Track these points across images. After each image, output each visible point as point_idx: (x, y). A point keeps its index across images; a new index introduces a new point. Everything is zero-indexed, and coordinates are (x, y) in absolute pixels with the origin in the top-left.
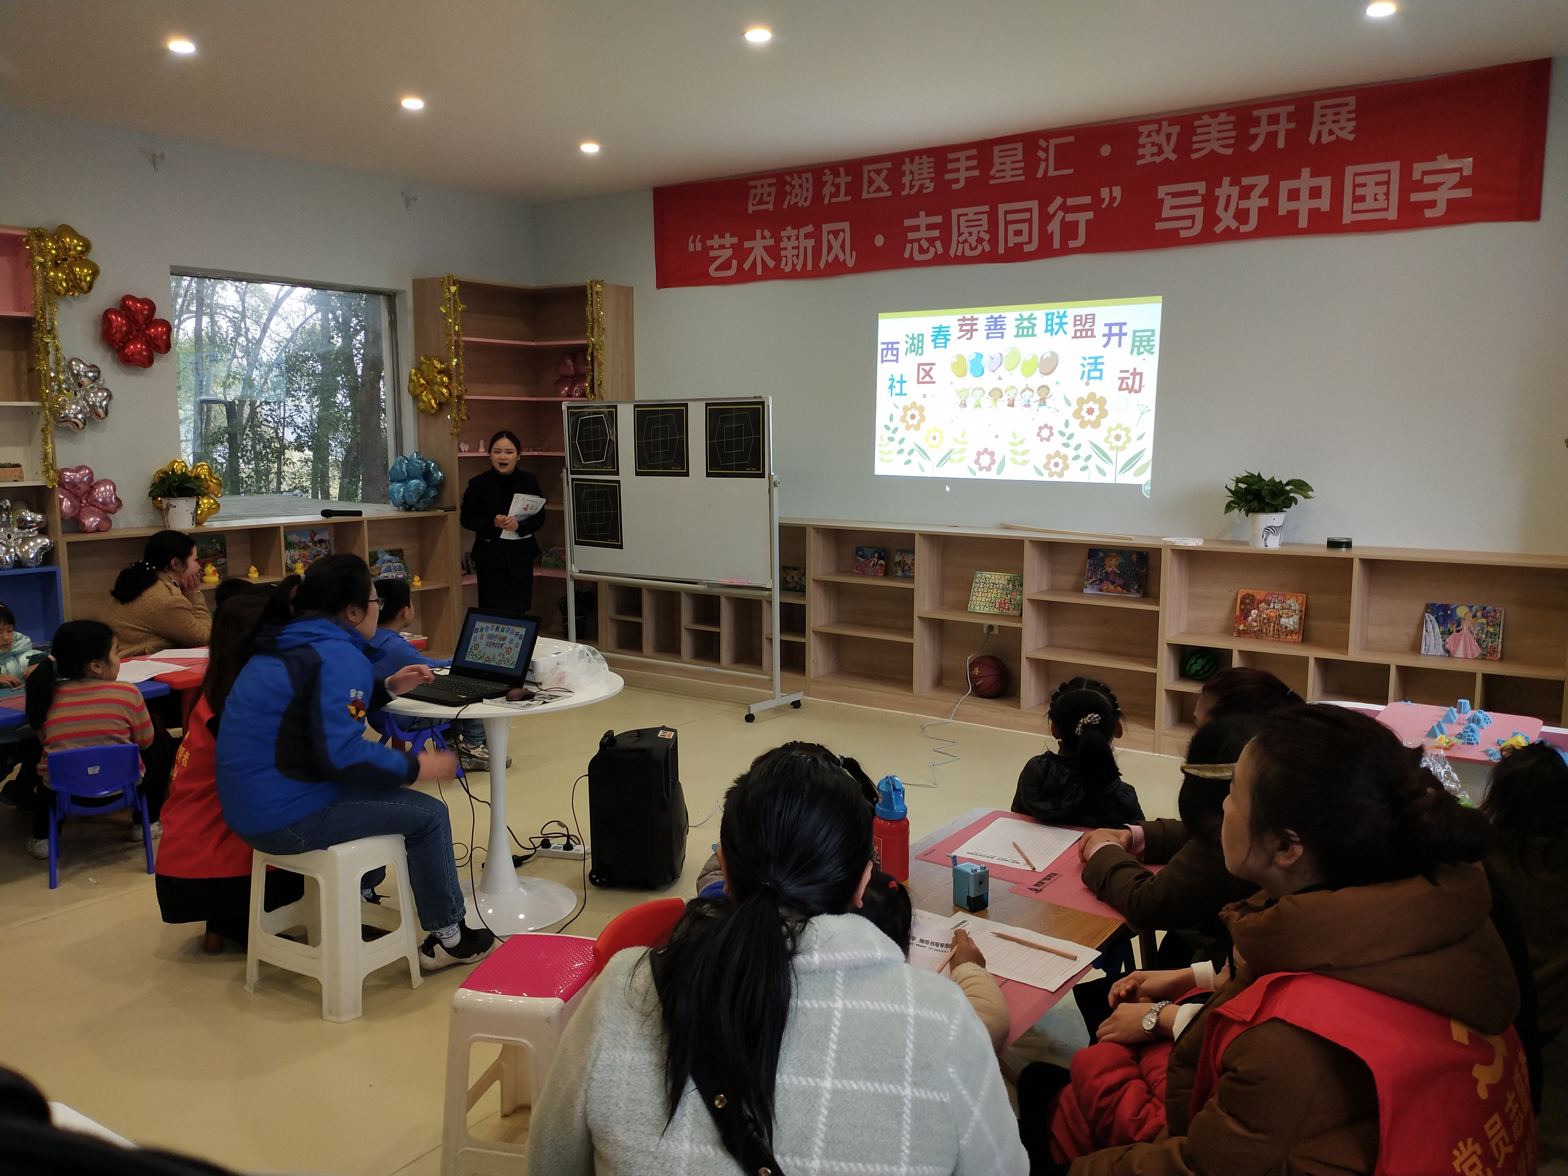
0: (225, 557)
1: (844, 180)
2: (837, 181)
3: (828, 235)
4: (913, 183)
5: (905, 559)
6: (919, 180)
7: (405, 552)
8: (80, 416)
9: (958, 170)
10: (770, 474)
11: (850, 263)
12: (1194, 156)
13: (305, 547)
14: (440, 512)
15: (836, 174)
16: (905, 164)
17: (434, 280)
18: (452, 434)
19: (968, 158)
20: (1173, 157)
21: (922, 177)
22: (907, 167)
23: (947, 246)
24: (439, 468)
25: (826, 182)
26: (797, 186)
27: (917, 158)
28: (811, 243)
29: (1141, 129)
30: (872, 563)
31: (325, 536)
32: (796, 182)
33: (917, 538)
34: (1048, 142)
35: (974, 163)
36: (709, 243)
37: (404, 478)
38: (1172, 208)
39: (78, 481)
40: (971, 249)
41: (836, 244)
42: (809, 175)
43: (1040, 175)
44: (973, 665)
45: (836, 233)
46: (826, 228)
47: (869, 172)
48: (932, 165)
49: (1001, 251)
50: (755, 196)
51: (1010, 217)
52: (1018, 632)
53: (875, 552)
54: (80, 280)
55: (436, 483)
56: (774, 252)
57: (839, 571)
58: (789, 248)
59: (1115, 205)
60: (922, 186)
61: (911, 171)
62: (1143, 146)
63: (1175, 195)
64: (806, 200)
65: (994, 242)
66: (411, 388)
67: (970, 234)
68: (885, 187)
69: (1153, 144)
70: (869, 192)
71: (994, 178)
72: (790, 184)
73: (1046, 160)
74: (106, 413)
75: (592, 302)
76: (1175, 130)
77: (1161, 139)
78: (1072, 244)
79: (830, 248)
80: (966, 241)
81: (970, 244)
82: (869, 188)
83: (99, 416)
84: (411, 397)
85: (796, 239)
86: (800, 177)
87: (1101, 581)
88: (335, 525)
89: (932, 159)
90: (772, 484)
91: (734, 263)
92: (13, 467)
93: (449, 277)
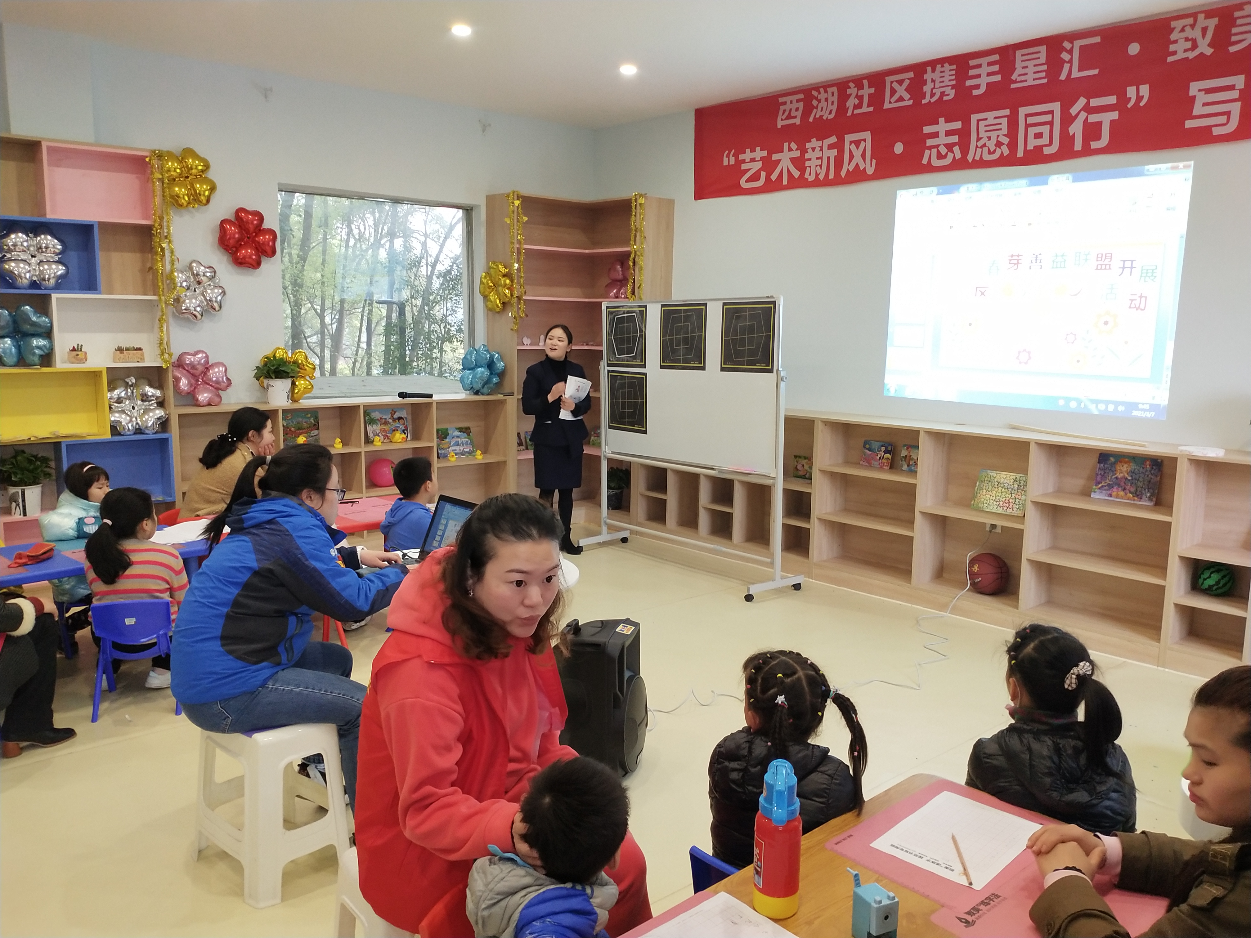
0: (318, 429)
1: (867, 91)
2: (861, 93)
3: (850, 145)
4: (934, 91)
5: (911, 454)
6: (940, 87)
7: (471, 429)
8: (198, 309)
9: (979, 76)
10: (778, 370)
11: (870, 171)
12: (1232, 49)
13: (386, 423)
14: (500, 397)
15: (860, 87)
16: (926, 73)
17: (503, 195)
18: (512, 330)
19: (990, 64)
20: (1209, 51)
21: (942, 84)
22: (928, 76)
23: (965, 150)
24: (502, 358)
25: (851, 95)
26: (823, 100)
27: (939, 66)
28: (834, 152)
29: (1173, 24)
30: (879, 456)
31: (403, 414)
32: (822, 96)
33: (922, 435)
34: (1072, 43)
35: (996, 68)
36: (741, 157)
37: (472, 366)
38: (1205, 104)
39: (197, 363)
40: (990, 152)
41: (857, 153)
42: (835, 89)
43: (1063, 77)
44: (973, 562)
45: (857, 143)
46: (848, 138)
47: (892, 82)
48: (954, 72)
49: (1020, 153)
50: (784, 111)
51: (1030, 120)
52: (1020, 534)
53: (882, 446)
54: (200, 195)
55: (498, 371)
56: (799, 163)
57: (848, 462)
58: (814, 159)
59: (1142, 104)
60: (943, 94)
61: (932, 79)
62: (1176, 42)
63: (1208, 91)
64: (830, 113)
65: (1013, 145)
66: (482, 289)
67: (989, 138)
68: (907, 96)
69: (1187, 39)
70: (890, 102)
71: (1016, 82)
72: (816, 98)
73: (1070, 62)
74: (220, 307)
75: (636, 213)
76: (1213, 23)
77: (1196, 33)
78: (1094, 145)
79: (851, 157)
80: (985, 145)
81: (989, 149)
82: (891, 98)
83: (214, 309)
84: (482, 297)
85: (820, 151)
86: (826, 92)
87: (1110, 486)
88: (413, 405)
89: (954, 67)
90: (780, 379)
91: (763, 174)
92: (136, 350)
93: (514, 192)
